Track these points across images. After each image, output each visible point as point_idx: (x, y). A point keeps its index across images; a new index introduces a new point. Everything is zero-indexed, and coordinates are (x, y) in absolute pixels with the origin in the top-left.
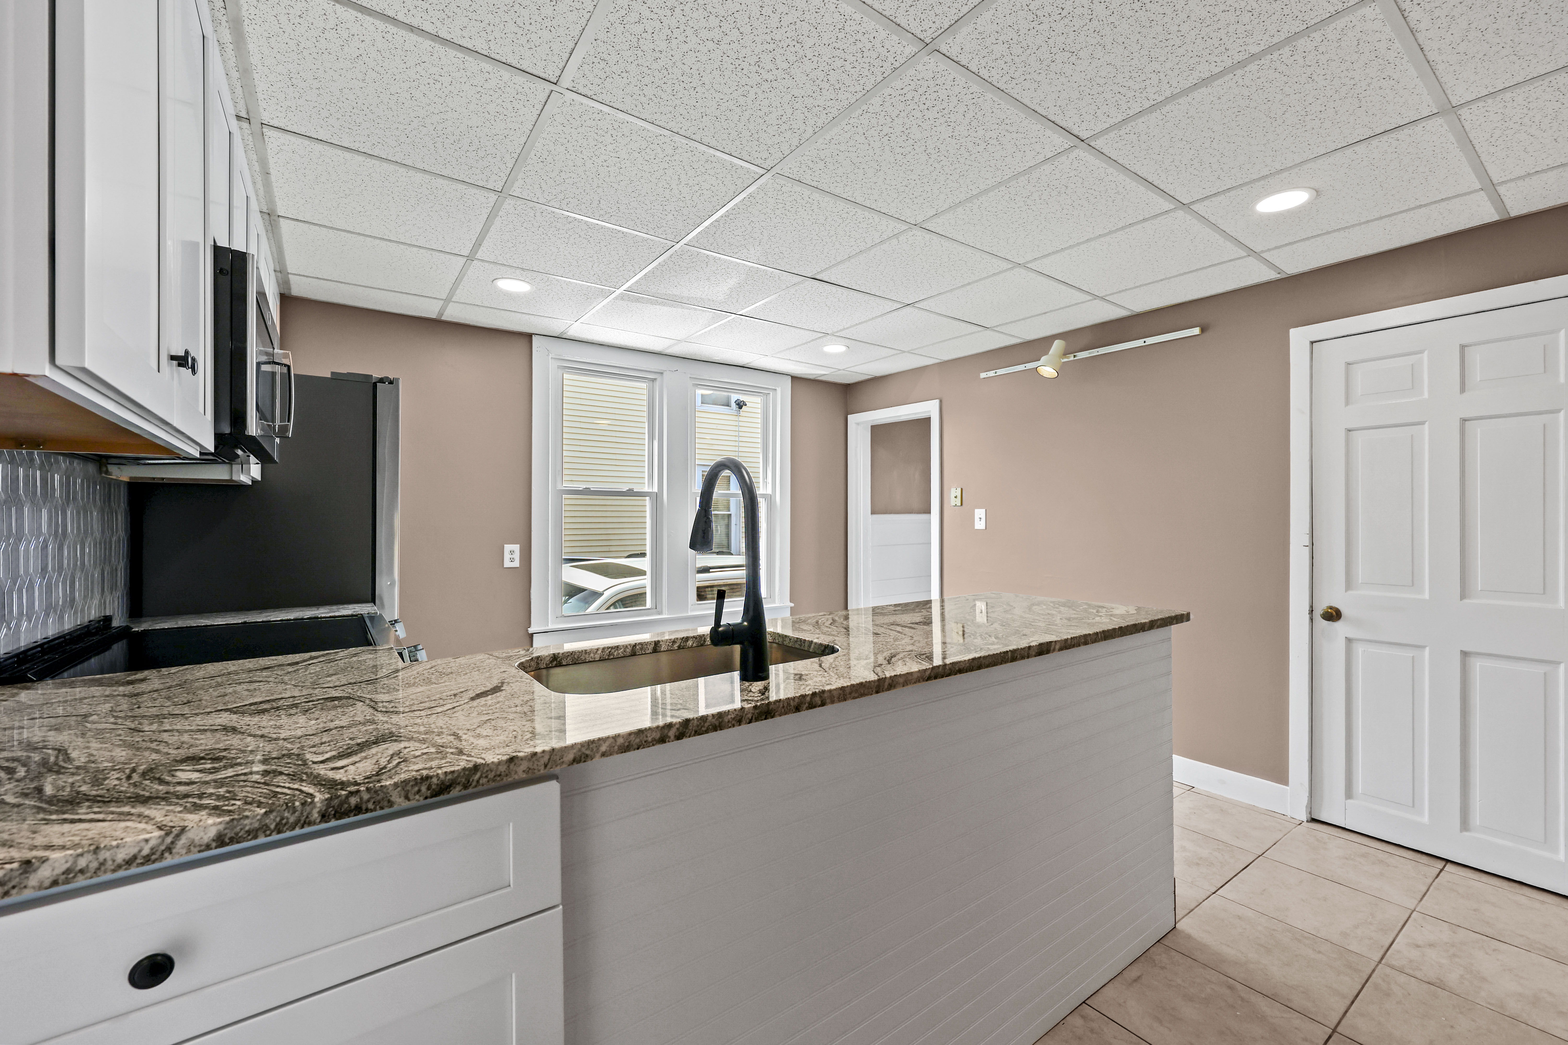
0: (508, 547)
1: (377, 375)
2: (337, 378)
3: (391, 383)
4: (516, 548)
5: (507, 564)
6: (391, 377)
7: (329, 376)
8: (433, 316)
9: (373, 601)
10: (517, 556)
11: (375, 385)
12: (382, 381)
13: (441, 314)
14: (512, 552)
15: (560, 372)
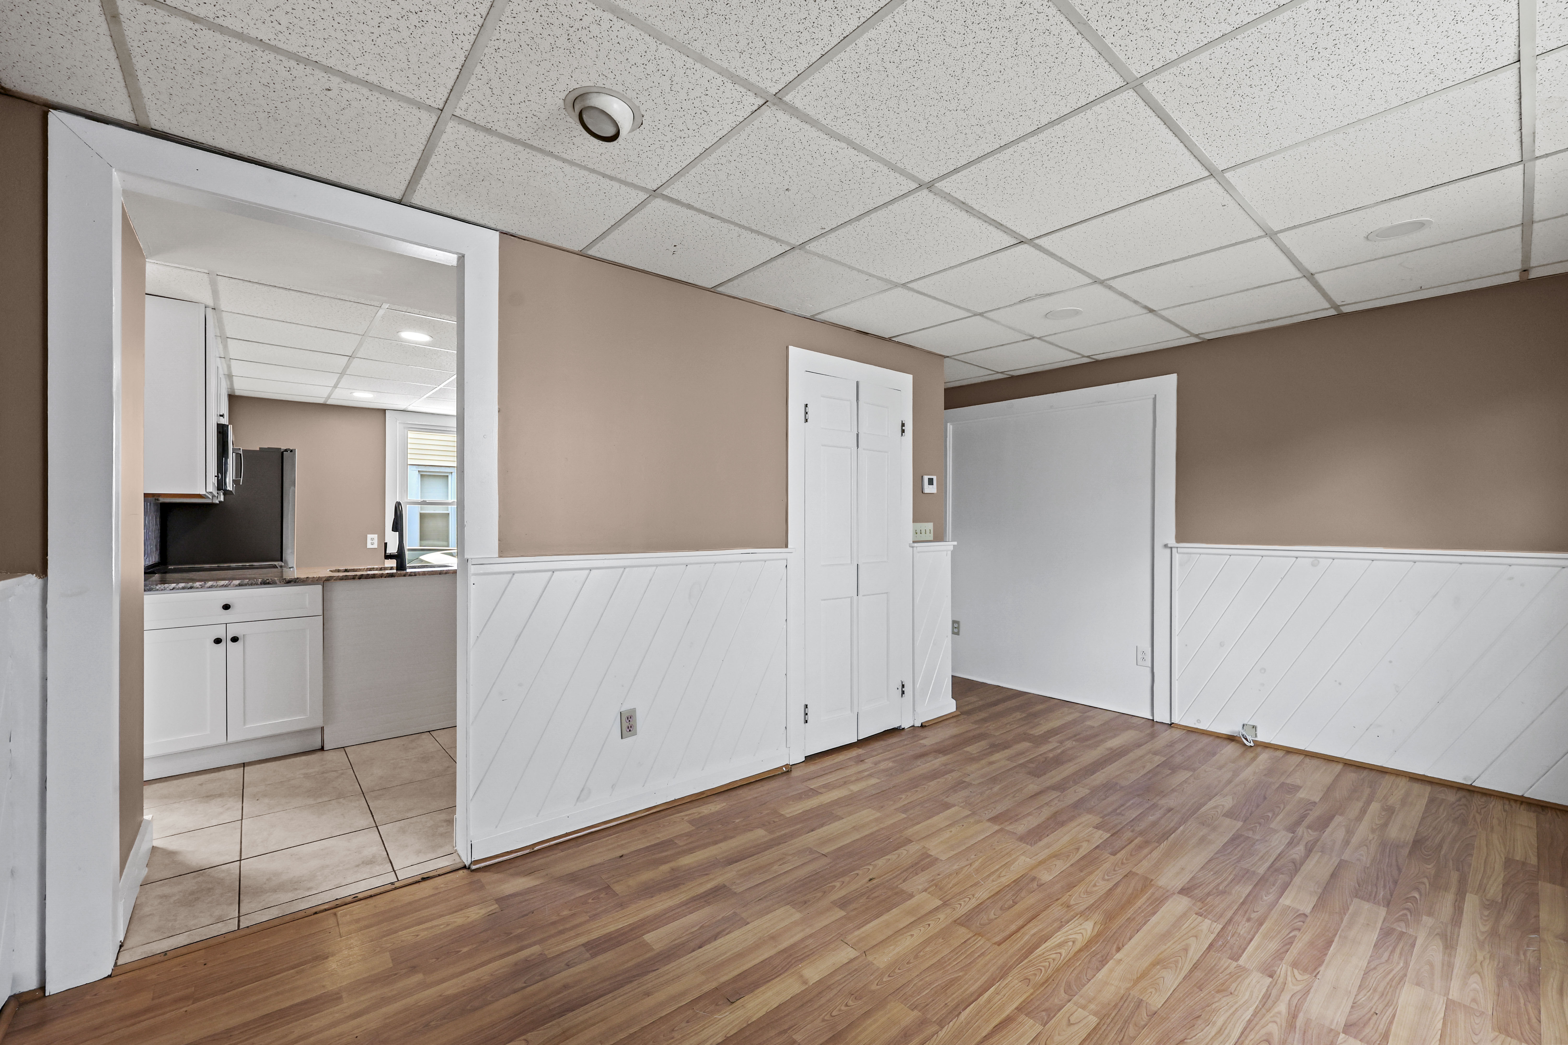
0: (369, 536)
1: (283, 448)
2: (262, 450)
3: (291, 451)
4: (375, 536)
5: (369, 546)
6: (291, 449)
7: (258, 449)
8: (321, 401)
9: (281, 560)
10: (376, 541)
11: (282, 453)
12: (286, 450)
13: (329, 397)
14: (372, 539)
15: (406, 431)
